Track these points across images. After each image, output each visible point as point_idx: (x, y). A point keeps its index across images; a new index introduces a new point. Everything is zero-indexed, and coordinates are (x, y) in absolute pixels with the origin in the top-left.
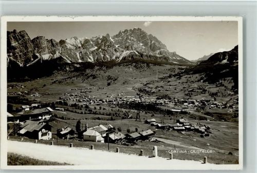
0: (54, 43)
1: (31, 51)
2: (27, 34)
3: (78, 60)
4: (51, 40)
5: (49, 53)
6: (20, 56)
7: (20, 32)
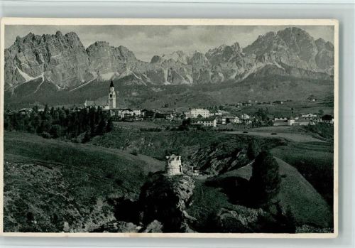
0: (125, 52)
1: (82, 67)
2: (78, 39)
3: (164, 81)
4: (120, 48)
5: (113, 69)
6: (63, 75)
7: (66, 35)
